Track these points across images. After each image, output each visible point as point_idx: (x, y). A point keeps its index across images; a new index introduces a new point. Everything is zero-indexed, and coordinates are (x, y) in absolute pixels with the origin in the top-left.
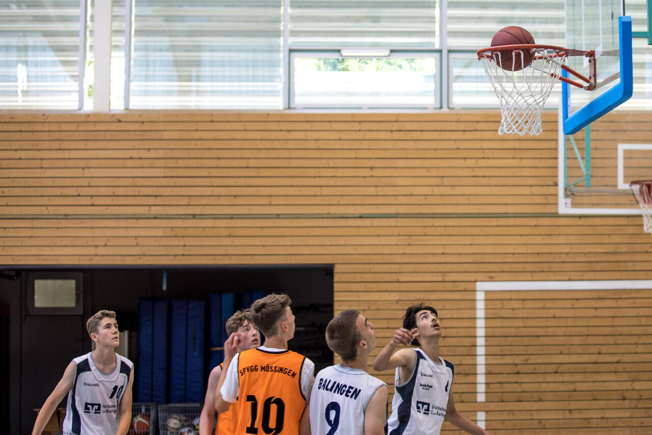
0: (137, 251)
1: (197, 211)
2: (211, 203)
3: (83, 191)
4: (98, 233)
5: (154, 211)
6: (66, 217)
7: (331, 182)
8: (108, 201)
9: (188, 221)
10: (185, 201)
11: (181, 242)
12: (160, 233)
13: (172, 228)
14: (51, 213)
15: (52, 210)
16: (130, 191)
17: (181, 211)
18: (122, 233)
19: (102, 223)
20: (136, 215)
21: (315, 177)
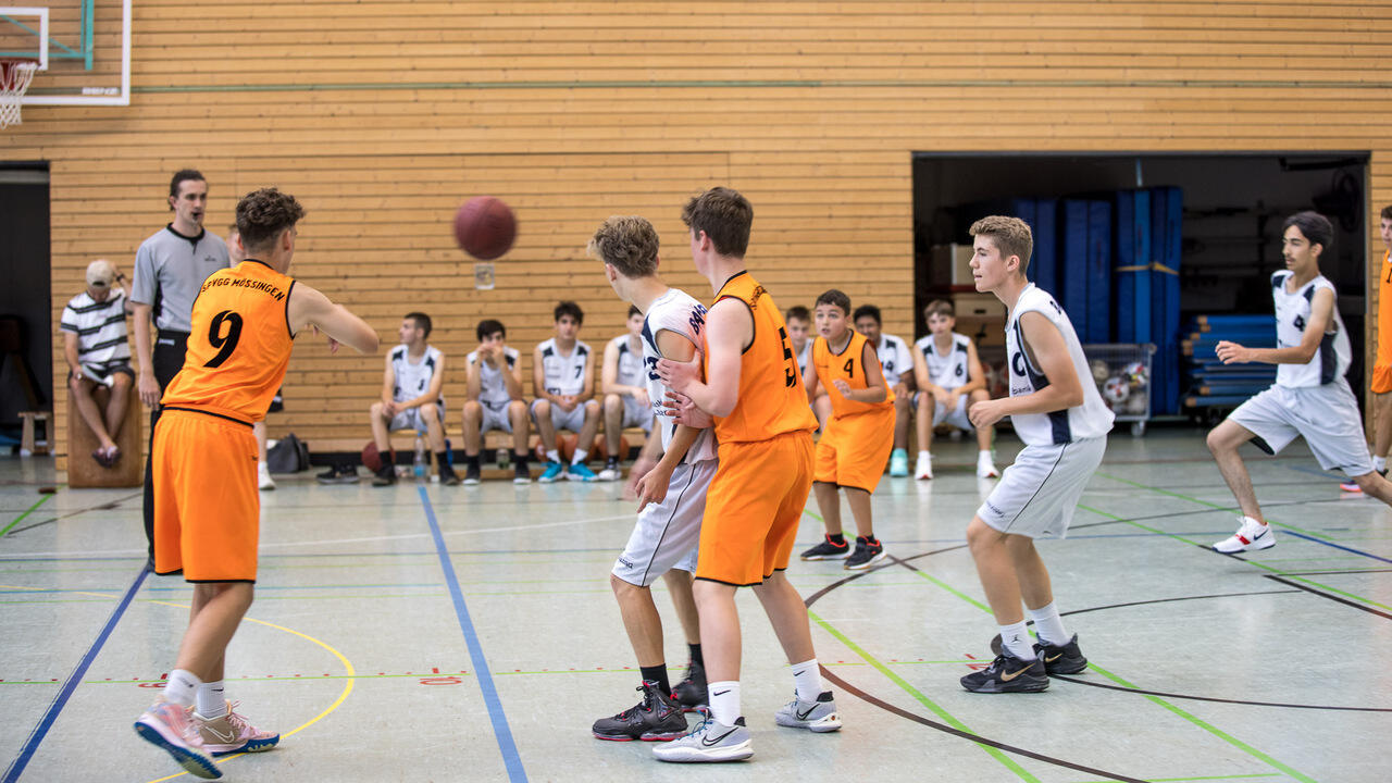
0: (1110, 131)
1: (1189, 75)
2: (1207, 65)
3: (1032, 48)
4: (1054, 106)
5: (1131, 75)
6: (1011, 83)
7: (1365, 38)
8: (1069, 61)
9: (1176, 90)
10: (1173, 62)
11: (1169, 118)
12: (1140, 106)
13: (1157, 99)
14: (989, 77)
15: (989, 74)
16: (1097, 48)
17: (1169, 76)
18: (1089, 106)
19: (1060, 92)
20: (1106, 81)
21: (1343, 31)
